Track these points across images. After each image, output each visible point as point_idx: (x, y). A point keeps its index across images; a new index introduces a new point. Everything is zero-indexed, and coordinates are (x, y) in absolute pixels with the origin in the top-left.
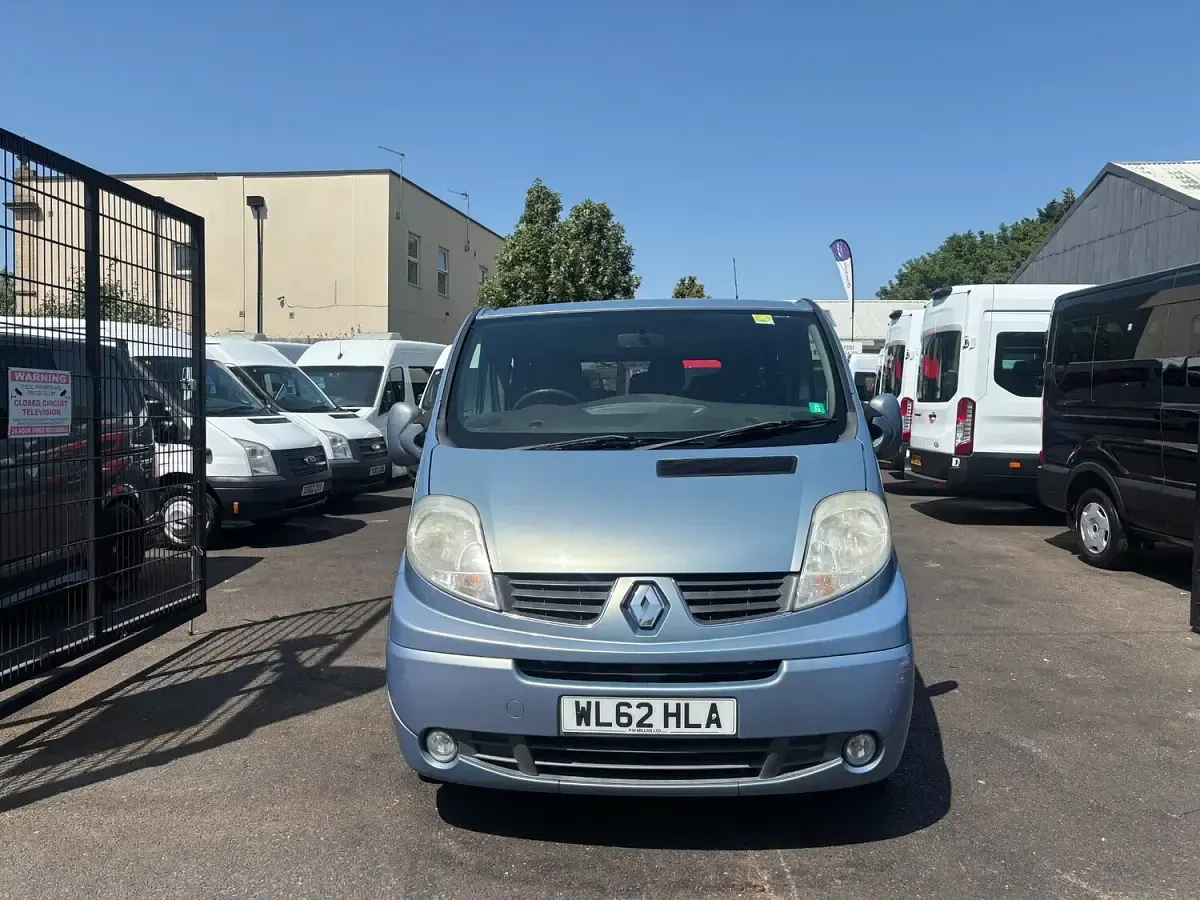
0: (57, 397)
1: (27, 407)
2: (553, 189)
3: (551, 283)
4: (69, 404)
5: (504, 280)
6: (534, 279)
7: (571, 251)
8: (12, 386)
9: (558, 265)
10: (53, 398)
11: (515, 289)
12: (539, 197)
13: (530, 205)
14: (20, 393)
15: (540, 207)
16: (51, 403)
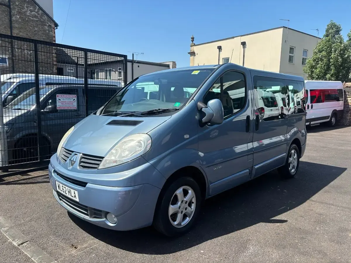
0: (72, 100)
1: (63, 103)
2: (337, 24)
3: (331, 58)
4: (76, 102)
5: (314, 59)
6: (325, 57)
7: (342, 45)
8: (57, 98)
9: (335, 51)
10: (71, 101)
11: (318, 61)
12: (331, 27)
13: (327, 31)
14: (60, 100)
15: (330, 31)
16: (70, 102)
